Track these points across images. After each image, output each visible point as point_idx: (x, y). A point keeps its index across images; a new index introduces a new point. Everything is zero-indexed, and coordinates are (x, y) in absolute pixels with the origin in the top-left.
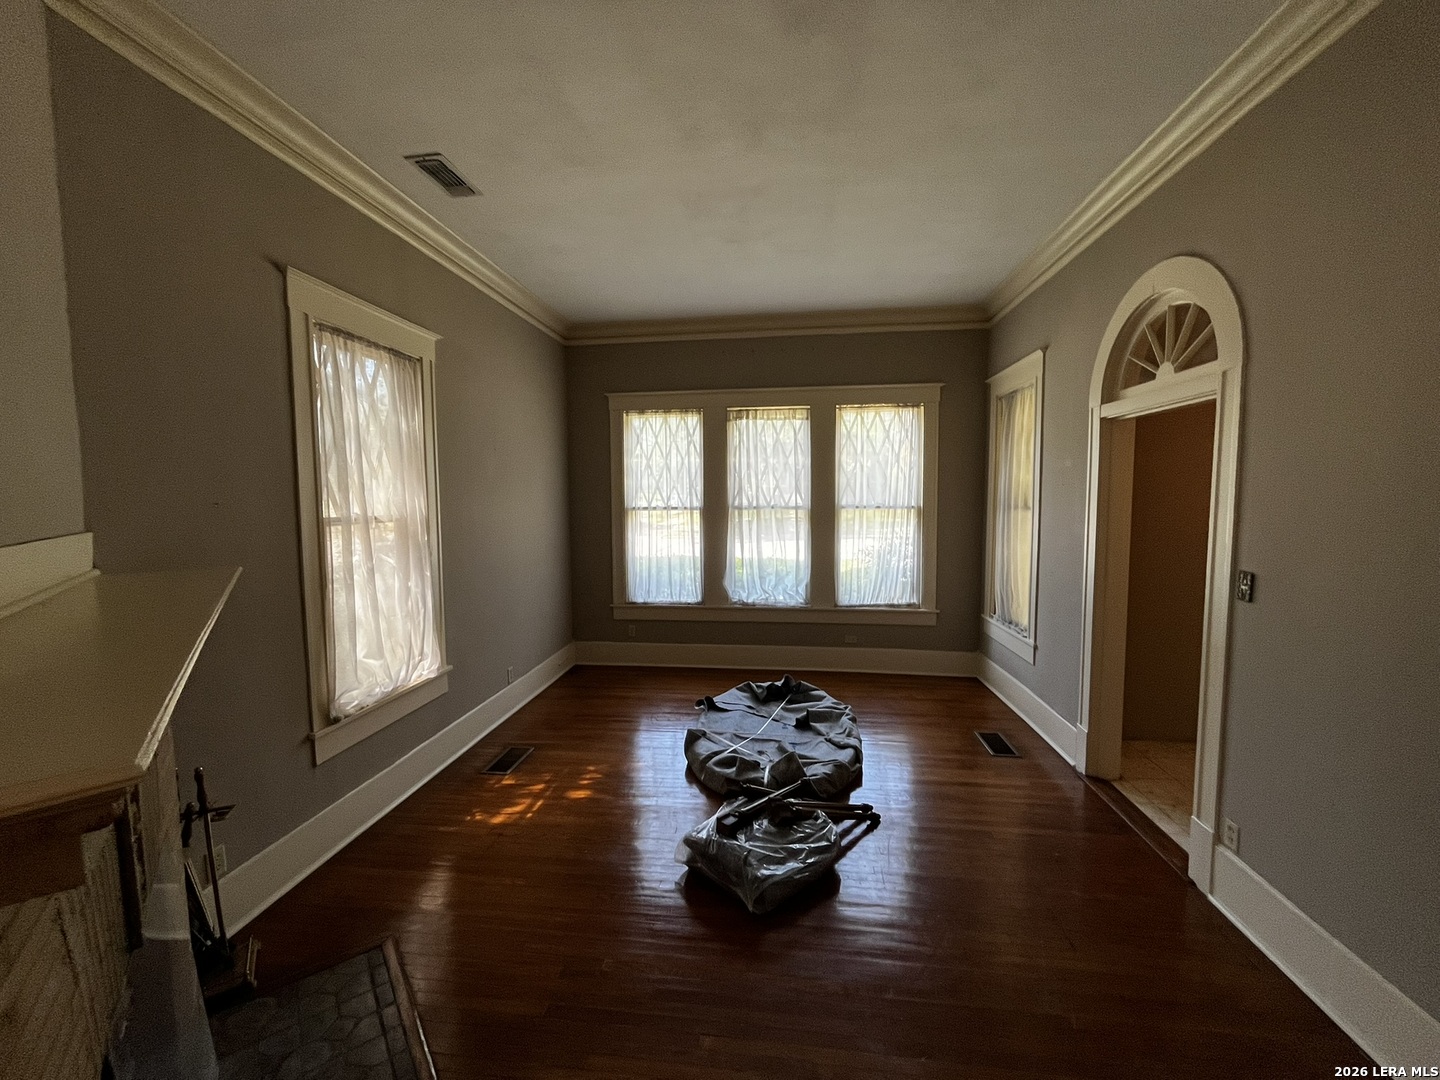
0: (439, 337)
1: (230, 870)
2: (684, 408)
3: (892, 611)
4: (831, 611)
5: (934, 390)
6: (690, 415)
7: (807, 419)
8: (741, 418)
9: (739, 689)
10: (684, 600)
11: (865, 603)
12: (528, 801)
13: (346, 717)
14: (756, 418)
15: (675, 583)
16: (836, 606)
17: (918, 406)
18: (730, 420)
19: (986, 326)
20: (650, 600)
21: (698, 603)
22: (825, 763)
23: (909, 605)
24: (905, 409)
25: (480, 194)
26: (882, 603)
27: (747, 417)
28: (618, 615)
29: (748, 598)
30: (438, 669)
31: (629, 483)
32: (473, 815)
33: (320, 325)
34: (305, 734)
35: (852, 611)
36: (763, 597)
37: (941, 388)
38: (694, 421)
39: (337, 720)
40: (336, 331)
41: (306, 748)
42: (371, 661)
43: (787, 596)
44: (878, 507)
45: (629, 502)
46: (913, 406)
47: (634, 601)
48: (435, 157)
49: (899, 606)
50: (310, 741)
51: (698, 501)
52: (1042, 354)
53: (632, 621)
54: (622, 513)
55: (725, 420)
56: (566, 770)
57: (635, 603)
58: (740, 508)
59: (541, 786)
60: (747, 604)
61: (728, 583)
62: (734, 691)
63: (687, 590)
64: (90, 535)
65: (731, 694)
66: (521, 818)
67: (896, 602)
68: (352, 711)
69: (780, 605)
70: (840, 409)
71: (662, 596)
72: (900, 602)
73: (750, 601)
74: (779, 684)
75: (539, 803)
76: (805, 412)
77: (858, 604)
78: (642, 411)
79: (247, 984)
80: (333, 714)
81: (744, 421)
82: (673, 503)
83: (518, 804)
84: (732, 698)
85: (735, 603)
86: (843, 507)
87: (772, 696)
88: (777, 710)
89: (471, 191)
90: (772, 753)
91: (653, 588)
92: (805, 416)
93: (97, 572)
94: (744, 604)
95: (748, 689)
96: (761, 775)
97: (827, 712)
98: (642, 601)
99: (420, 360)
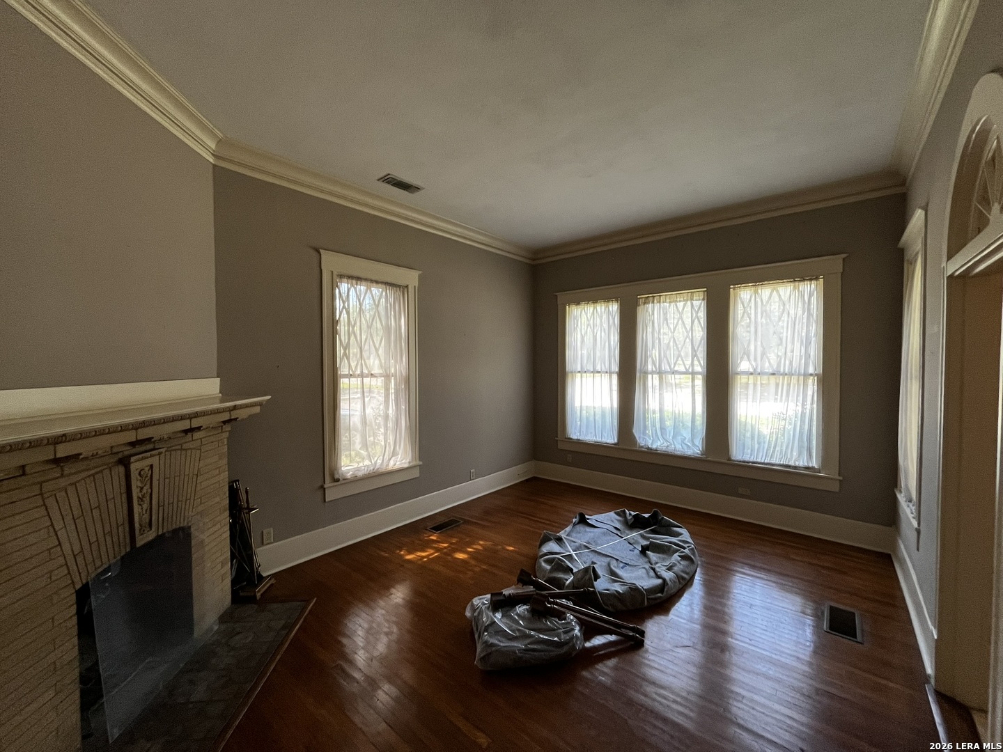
0: (421, 272)
1: (275, 541)
2: (607, 299)
3: (788, 472)
4: (726, 464)
5: (835, 263)
6: (611, 303)
7: (703, 299)
8: (648, 303)
9: (615, 513)
10: (604, 440)
11: (759, 460)
12: (432, 551)
13: (344, 479)
14: (660, 302)
15: (599, 427)
16: (729, 459)
17: (817, 279)
18: (639, 305)
19: (899, 190)
20: (581, 438)
21: (615, 444)
22: (624, 584)
23: (807, 468)
24: (801, 283)
25: (424, 189)
26: (777, 462)
27: (653, 302)
28: (561, 446)
29: (652, 444)
30: (409, 463)
31: (569, 354)
32: (401, 551)
33: (341, 275)
34: (320, 484)
35: (744, 466)
36: (665, 444)
37: (844, 259)
38: (614, 307)
39: (338, 480)
40: (350, 277)
41: (320, 493)
42: (362, 452)
43: (685, 447)
44: (774, 374)
45: (569, 367)
46: (811, 280)
47: (571, 437)
48: (389, 176)
49: (795, 467)
50: (323, 488)
51: (616, 368)
52: (923, 213)
53: (570, 452)
54: (564, 374)
55: (636, 304)
56: (467, 540)
57: (571, 439)
58: (646, 373)
59: (446, 545)
60: (651, 449)
61: (637, 432)
62: (612, 514)
63: (608, 435)
64: (219, 379)
65: (608, 516)
66: (420, 560)
67: (792, 463)
68: (349, 477)
69: (678, 453)
70: (734, 289)
71: (589, 437)
72: (797, 464)
73: (654, 447)
74: (647, 515)
75: (436, 554)
76: (702, 294)
77: (751, 460)
78: (578, 303)
79: (255, 596)
80: (337, 476)
81: (651, 305)
82: (598, 368)
83: (426, 552)
84: (608, 519)
85: (642, 447)
86: (738, 374)
87: (637, 524)
88: (634, 535)
89: (417, 189)
90: (601, 566)
91: (584, 429)
92: (701, 298)
93: (220, 395)
94: (648, 448)
95: (622, 514)
96: (566, 577)
97: (667, 546)
98: (576, 438)
99: (407, 287)
